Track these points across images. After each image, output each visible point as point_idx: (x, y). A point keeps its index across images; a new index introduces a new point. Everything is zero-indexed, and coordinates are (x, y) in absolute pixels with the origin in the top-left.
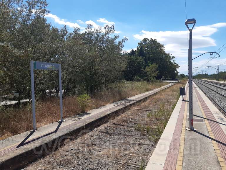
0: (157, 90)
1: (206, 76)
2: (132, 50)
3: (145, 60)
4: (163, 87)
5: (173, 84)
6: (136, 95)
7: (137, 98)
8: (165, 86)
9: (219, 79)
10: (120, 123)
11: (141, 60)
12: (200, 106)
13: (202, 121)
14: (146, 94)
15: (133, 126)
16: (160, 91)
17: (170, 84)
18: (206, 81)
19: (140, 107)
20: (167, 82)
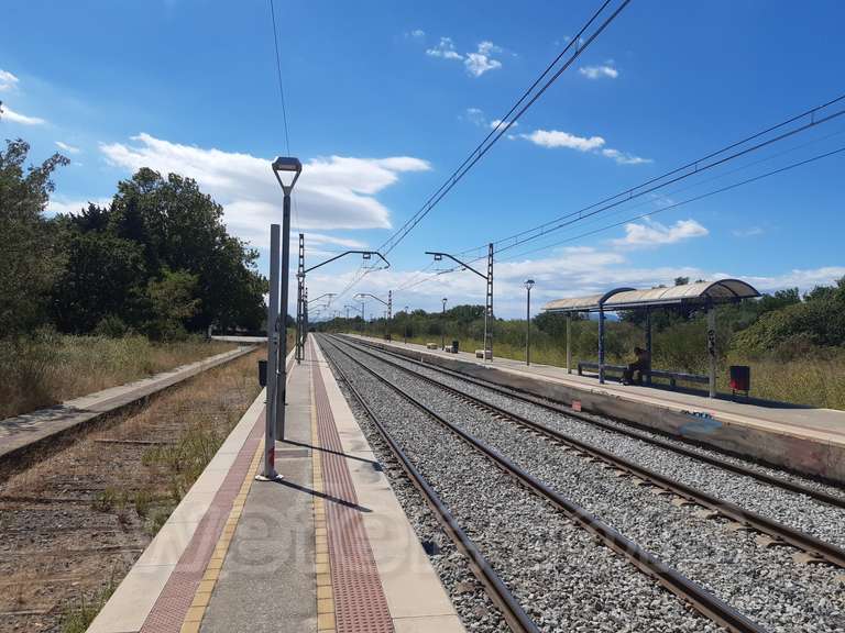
0: (186, 370)
1: (357, 324)
2: (92, 207)
3: (147, 253)
4: (209, 361)
5: (246, 349)
6: (103, 389)
7: (106, 403)
8: (219, 357)
9: (393, 336)
10: (31, 495)
11: (127, 251)
12: (314, 416)
13: (305, 454)
14: (145, 385)
15: (86, 497)
16: (200, 374)
17: (239, 350)
18: (355, 341)
19: (117, 435)
20: (229, 342)
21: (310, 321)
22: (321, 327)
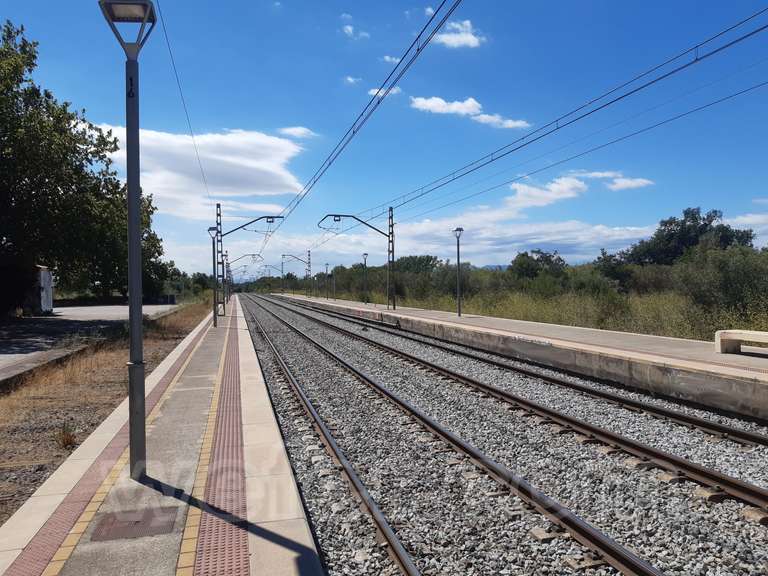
22: (246, 288)
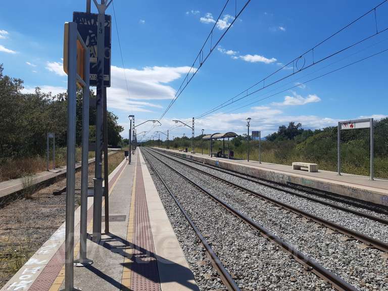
21: (138, 142)
